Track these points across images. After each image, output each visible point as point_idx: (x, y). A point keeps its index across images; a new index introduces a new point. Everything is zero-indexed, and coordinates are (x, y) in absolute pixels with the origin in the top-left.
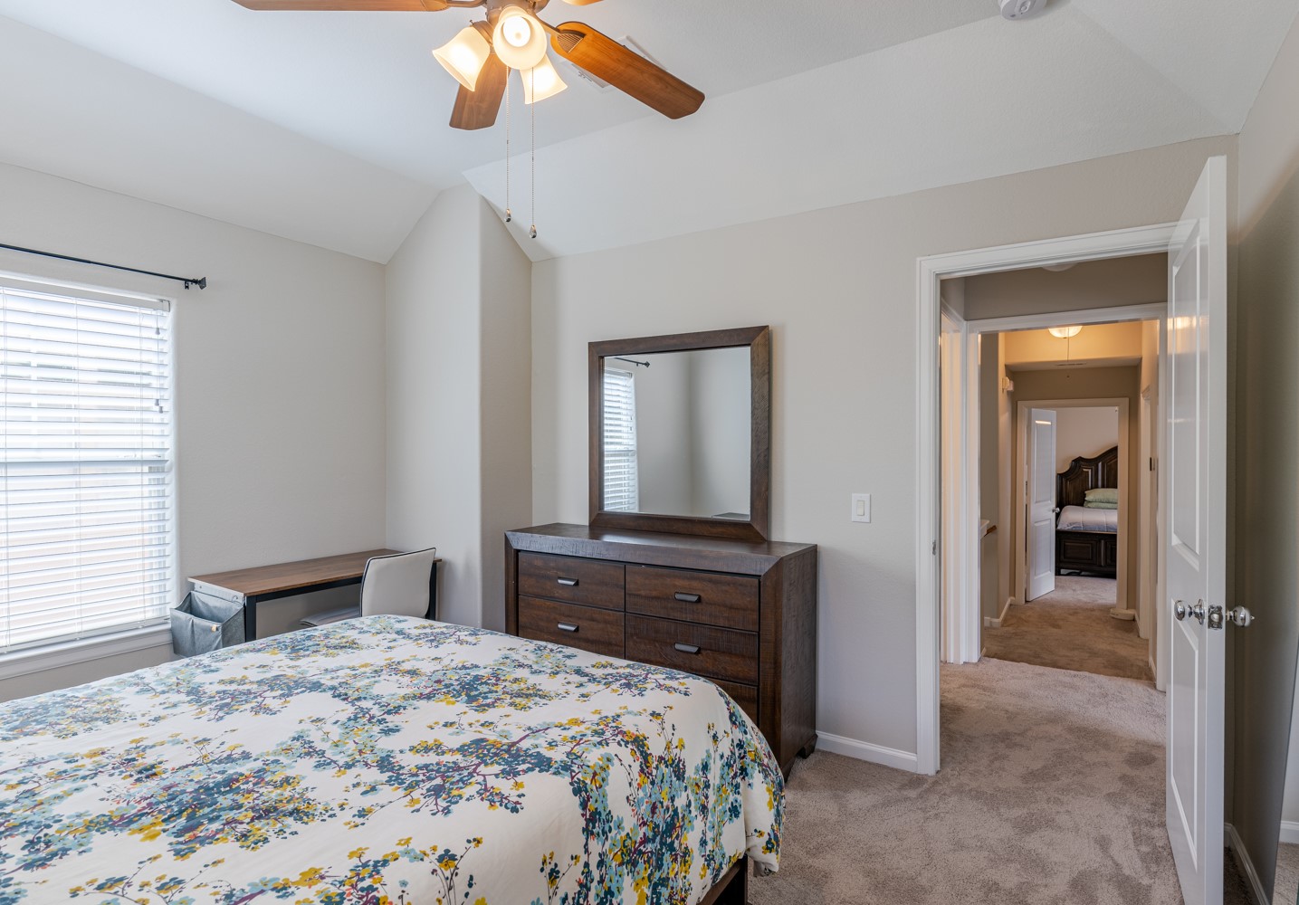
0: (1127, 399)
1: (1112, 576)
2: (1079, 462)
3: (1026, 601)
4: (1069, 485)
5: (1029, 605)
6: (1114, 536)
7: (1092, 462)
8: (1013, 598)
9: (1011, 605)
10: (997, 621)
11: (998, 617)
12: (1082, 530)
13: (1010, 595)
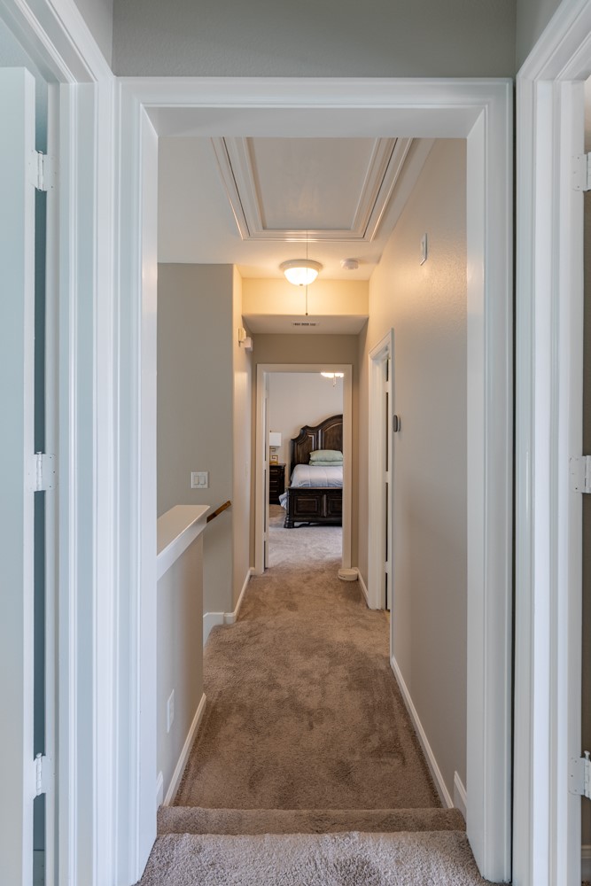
0: (351, 366)
1: (339, 524)
2: (306, 429)
3: (265, 568)
4: (299, 449)
5: (268, 574)
6: (339, 492)
7: (314, 430)
8: (253, 568)
9: (251, 576)
10: (232, 615)
11: (232, 611)
12: (310, 487)
13: (250, 566)
